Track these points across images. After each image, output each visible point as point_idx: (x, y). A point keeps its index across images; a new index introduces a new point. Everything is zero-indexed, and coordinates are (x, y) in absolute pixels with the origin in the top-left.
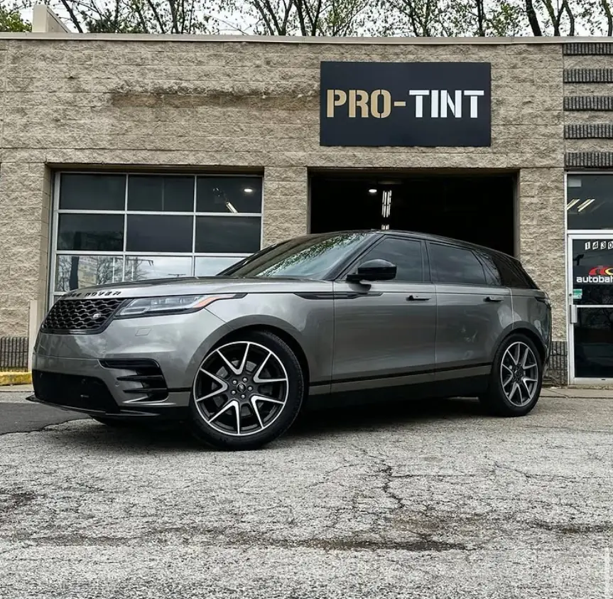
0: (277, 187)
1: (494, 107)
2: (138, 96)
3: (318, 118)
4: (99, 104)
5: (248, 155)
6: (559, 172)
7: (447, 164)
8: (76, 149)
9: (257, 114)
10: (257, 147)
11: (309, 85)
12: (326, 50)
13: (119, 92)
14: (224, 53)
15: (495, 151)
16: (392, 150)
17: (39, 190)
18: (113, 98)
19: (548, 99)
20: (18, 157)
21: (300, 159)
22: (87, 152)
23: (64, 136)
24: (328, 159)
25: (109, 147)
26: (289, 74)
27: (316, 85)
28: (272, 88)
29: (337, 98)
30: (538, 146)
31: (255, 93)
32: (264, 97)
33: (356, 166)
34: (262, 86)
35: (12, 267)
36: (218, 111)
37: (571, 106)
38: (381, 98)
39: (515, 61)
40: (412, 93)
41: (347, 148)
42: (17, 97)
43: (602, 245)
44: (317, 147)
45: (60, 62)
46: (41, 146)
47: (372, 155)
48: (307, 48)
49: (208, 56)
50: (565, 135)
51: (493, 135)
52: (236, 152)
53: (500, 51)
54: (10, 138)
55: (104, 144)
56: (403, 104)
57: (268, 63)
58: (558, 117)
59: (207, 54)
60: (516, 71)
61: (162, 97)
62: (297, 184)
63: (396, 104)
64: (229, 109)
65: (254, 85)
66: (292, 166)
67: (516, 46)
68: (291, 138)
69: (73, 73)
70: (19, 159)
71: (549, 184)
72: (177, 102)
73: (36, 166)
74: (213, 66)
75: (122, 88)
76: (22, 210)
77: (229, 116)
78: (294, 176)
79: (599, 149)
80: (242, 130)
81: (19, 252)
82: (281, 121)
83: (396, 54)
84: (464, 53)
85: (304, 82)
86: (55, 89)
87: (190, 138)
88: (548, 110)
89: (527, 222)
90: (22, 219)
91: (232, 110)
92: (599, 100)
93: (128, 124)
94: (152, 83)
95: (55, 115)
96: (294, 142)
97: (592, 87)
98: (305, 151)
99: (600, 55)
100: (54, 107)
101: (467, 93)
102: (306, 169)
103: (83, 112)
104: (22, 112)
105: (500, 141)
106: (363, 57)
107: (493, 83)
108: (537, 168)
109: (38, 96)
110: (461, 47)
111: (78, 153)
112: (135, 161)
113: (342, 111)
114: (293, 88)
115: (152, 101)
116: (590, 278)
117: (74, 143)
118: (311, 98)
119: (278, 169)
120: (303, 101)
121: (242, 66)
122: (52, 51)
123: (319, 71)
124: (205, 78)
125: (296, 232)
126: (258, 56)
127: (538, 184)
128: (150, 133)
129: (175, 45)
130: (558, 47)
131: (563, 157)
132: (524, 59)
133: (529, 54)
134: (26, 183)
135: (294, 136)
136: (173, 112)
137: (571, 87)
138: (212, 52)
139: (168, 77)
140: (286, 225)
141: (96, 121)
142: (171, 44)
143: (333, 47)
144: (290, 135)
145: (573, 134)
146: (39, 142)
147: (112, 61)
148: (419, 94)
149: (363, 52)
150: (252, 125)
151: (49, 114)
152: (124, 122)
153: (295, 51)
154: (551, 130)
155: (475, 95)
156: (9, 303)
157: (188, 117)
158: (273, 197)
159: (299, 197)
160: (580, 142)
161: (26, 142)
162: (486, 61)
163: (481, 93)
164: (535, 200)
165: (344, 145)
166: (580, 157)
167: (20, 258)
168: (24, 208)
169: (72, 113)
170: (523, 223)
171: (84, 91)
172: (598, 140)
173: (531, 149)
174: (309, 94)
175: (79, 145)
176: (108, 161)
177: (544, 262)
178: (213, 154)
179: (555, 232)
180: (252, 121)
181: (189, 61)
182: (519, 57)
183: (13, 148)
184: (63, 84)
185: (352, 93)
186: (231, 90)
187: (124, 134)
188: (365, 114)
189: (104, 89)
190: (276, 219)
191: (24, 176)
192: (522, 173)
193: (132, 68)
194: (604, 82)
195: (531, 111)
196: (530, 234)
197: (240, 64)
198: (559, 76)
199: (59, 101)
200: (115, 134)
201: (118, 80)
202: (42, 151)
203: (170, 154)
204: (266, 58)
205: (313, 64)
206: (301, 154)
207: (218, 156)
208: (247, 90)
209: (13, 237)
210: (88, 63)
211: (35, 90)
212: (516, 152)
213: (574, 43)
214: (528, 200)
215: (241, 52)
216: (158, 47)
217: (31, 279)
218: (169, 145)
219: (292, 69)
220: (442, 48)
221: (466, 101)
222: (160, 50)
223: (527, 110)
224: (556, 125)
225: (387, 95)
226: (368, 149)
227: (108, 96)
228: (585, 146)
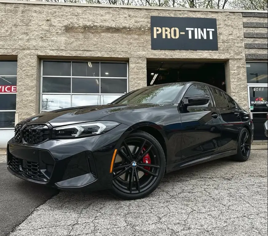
0: (134, 66)
1: (218, 35)
2: (76, 28)
3: (150, 38)
4: (60, 31)
5: (123, 53)
6: (244, 61)
7: (202, 57)
8: (51, 50)
9: (126, 36)
10: (126, 49)
11: (146, 25)
12: (153, 12)
13: (68, 27)
14: (112, 12)
15: (220, 52)
16: (180, 52)
17: (35, 67)
18: (66, 29)
19: (238, 33)
20: (25, 53)
21: (144, 55)
22: (55, 51)
23: (45, 44)
24: (155, 55)
25: (64, 49)
26: (138, 21)
27: (149, 25)
28: (131, 26)
29: (157, 30)
30: (236, 51)
31: (125, 28)
32: (128, 30)
33: (166, 58)
34: (127, 25)
35: (24, 99)
36: (109, 35)
37: (247, 36)
38: (175, 31)
39: (225, 18)
40: (187, 29)
41: (162, 51)
42: (24, 27)
43: (260, 89)
44: (150, 50)
45: (43, 14)
46: (35, 48)
47: (172, 54)
48: (145, 11)
49: (105, 13)
50: (245, 47)
51: (219, 46)
52: (117, 52)
53: (219, 14)
54: (22, 45)
55: (63, 48)
56: (184, 33)
57: (129, 16)
58: (242, 40)
59: (105, 12)
60: (226, 22)
61: (87, 29)
62: (143, 65)
63: (181, 33)
64: (114, 34)
65: (124, 25)
66: (140, 58)
67: (225, 13)
68: (139, 46)
69: (48, 18)
70: (26, 54)
71: (240, 65)
72: (93, 31)
73: (33, 57)
74: (107, 17)
75: (69, 25)
76: (27, 75)
77: (114, 37)
78: (141, 62)
79: (258, 52)
80: (120, 43)
81: (27, 93)
82: (136, 39)
83: (180, 14)
84: (206, 14)
85: (144, 24)
86: (40, 25)
87: (98, 46)
88: (238, 37)
89: (233, 80)
90: (27, 79)
91: (115, 35)
92: (257, 34)
93: (73, 40)
94: (82, 23)
95: (41, 35)
96: (141, 48)
97: (254, 29)
98: (145, 52)
99: (256, 17)
100: (41, 32)
101: (208, 30)
102: (146, 59)
103: (53, 35)
104: (27, 34)
105: (221, 49)
106: (167, 15)
107: (217, 26)
108: (235, 59)
109: (33, 27)
110: (205, 12)
111: (51, 51)
112: (76, 55)
113: (160, 35)
114: (140, 26)
115: (82, 31)
116: (256, 102)
117: (50, 47)
118: (147, 30)
119: (135, 59)
120: (144, 32)
121: (119, 17)
122: (39, 9)
123: (150, 20)
124: (104, 22)
125: (143, 85)
126: (126, 13)
127: (236, 65)
128: (82, 43)
129: (91, 8)
130: (241, 14)
131: (245, 55)
132: (228, 18)
133: (230, 16)
134: (29, 64)
135: (141, 45)
136: (91, 35)
137: (246, 29)
138: (106, 11)
139: (89, 21)
140: (139, 82)
141: (59, 38)
142: (90, 8)
143: (155, 10)
144: (139, 45)
145: (248, 47)
146: (34, 47)
147: (65, 14)
148: (190, 30)
149: (167, 13)
150: (123, 41)
151: (38, 35)
152: (71, 39)
153: (140, 12)
154: (239, 45)
155: (211, 30)
156: (23, 115)
157: (97, 37)
158: (133, 70)
159: (144, 70)
160: (251, 50)
161: (29, 46)
162: (214, 18)
163: (213, 30)
164: (236, 72)
165: (161, 50)
166: (251, 55)
167: (27, 96)
168: (28, 74)
169: (48, 35)
170: (231, 80)
171: (53, 26)
172: (257, 49)
173: (233, 52)
174: (146, 29)
175: (52, 48)
176: (64, 55)
177: (240, 96)
178: (108, 52)
179: (243, 84)
180: (124, 39)
181: (97, 15)
182: (226, 17)
183: (23, 49)
184: (44, 22)
185: (164, 29)
186: (115, 26)
187: (71, 44)
188: (169, 37)
189: (62, 25)
190: (134, 79)
191: (28, 61)
192: (230, 61)
193: (73, 17)
194: (258, 27)
195: (232, 37)
196: (235, 85)
197: (118, 16)
198: (241, 24)
199: (43, 30)
200: (67, 44)
201: (68, 21)
202: (36, 50)
203: (90, 52)
204: (129, 14)
205: (148, 17)
206: (144, 53)
207: (110, 53)
208: (121, 27)
209: (24, 87)
210: (55, 14)
211: (32, 25)
212: (228, 53)
213: (247, 12)
214: (233, 72)
215: (118, 12)
216: (84, 9)
217: (32, 104)
218: (90, 49)
219: (139, 19)
220: (198, 12)
221: (208, 33)
222: (85, 10)
223: (231, 37)
224: (241, 43)
225: (177, 30)
226: (170, 51)
227: (63, 28)
228: (253, 51)
